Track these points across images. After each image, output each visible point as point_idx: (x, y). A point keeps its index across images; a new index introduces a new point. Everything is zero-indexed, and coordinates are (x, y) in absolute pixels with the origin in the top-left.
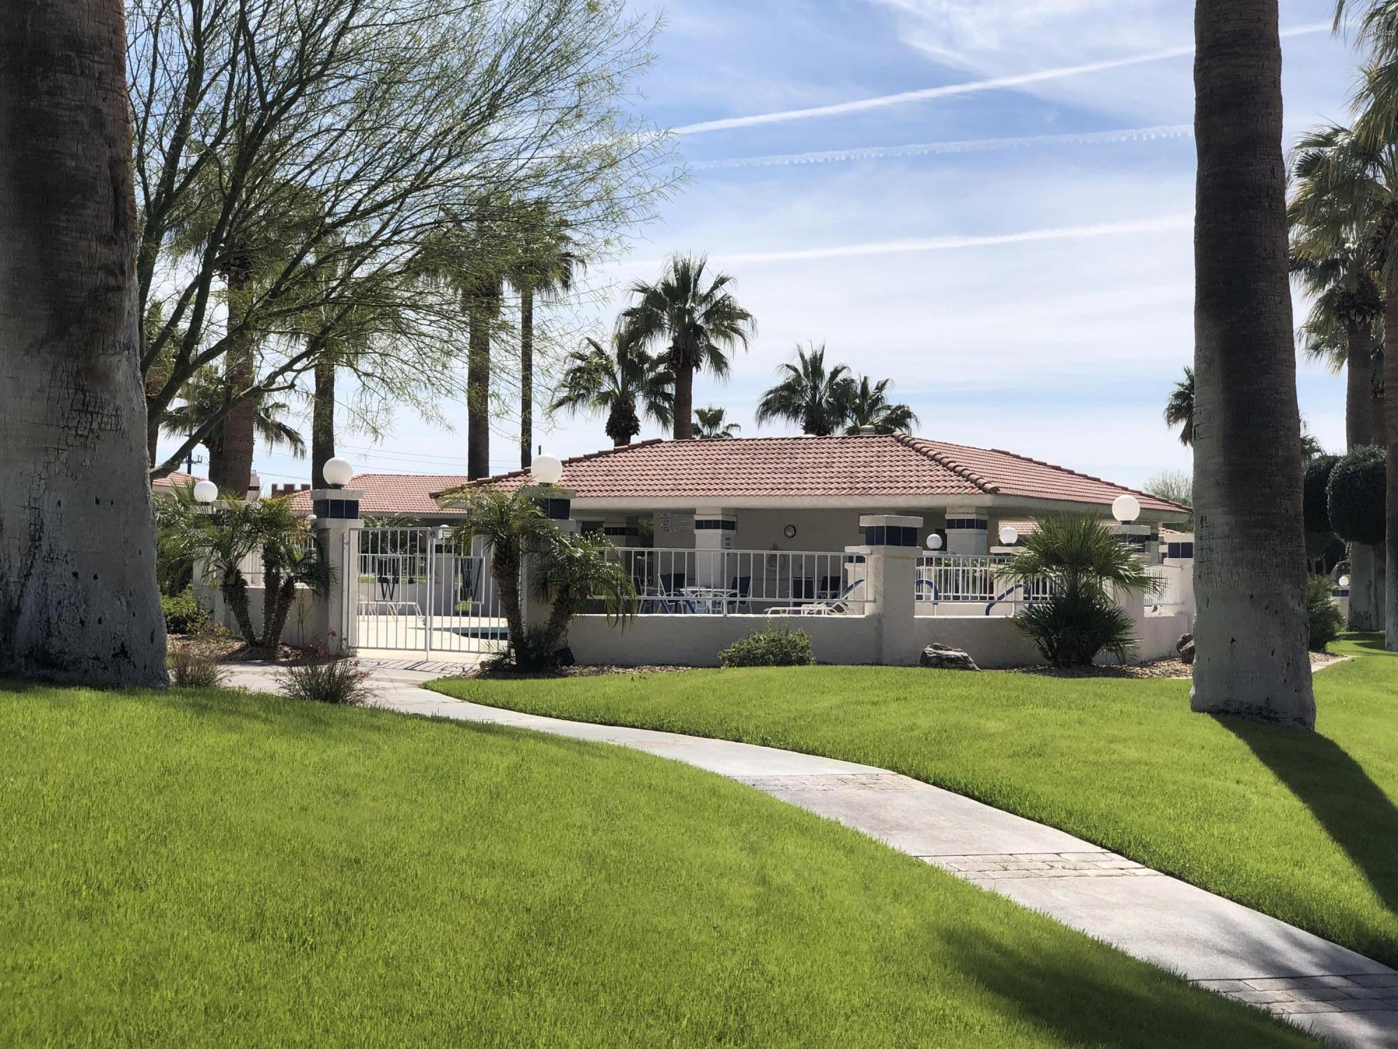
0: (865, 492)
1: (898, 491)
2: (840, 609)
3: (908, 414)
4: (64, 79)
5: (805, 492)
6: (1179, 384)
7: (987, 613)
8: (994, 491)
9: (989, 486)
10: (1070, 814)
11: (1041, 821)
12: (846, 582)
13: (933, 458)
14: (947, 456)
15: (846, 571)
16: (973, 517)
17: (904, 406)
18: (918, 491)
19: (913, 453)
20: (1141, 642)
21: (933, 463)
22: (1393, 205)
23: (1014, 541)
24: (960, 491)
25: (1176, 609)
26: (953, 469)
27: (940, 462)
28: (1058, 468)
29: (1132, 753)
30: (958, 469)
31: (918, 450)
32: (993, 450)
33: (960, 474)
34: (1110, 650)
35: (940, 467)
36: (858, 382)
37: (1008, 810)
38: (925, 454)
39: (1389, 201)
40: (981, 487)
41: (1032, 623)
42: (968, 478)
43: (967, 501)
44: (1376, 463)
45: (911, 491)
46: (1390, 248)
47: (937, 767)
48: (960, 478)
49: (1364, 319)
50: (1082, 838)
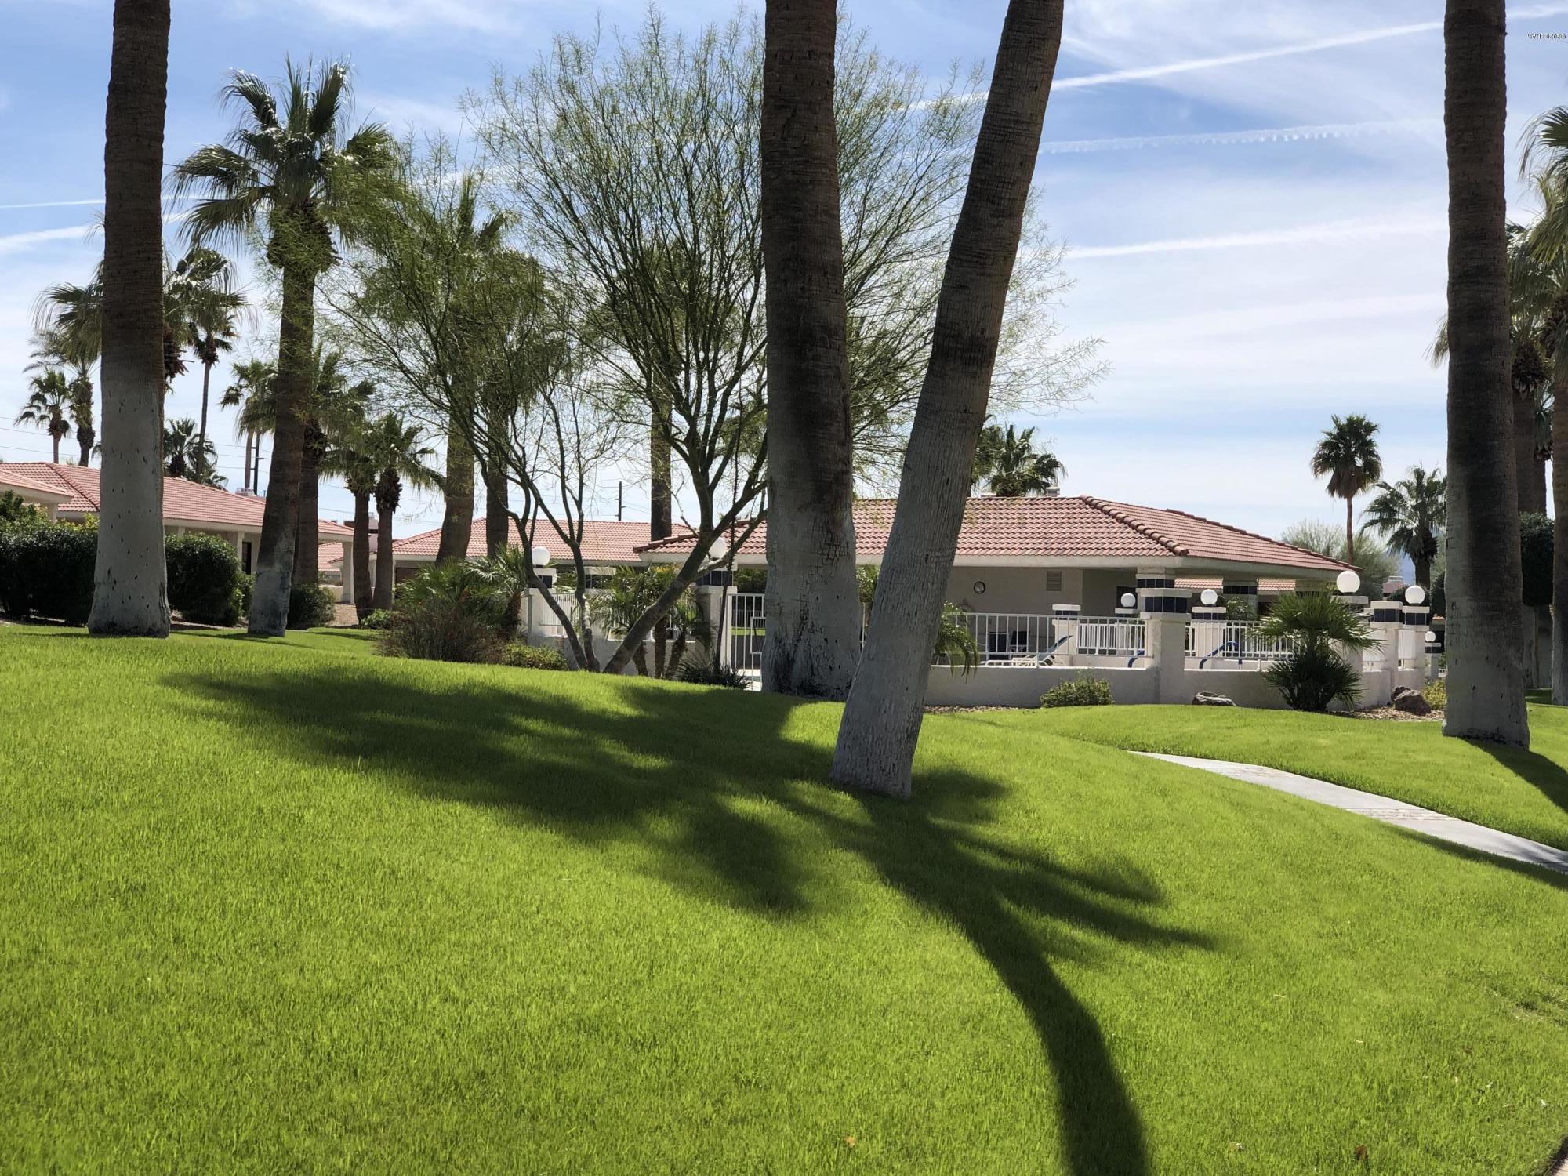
0: (1060, 552)
1: (1092, 552)
2: (1049, 663)
3: (1055, 464)
4: (821, 350)
5: (1002, 552)
6: (1327, 433)
7: (1201, 667)
8: (1185, 553)
9: (1180, 549)
10: (1397, 790)
11: (1378, 794)
12: (1052, 638)
13: (1122, 521)
14: (1133, 518)
15: (1053, 628)
16: (1163, 577)
17: (1049, 456)
18: (1112, 552)
19: (1102, 515)
20: (1364, 692)
21: (1122, 525)
22: (1563, 300)
23: (1214, 601)
24: (1151, 552)
25: (1381, 665)
26: (1142, 532)
27: (1129, 524)
28: (1230, 528)
29: (1421, 758)
30: (1147, 531)
31: (1107, 513)
32: (1168, 511)
33: (1150, 536)
34: (1341, 699)
35: (1130, 530)
36: (1004, 430)
37: (1355, 788)
38: (1114, 517)
39: (1558, 295)
40: (1171, 549)
41: (1280, 676)
42: (1158, 541)
43: (1159, 562)
44: (1541, 530)
45: (1105, 552)
46: (1559, 340)
47: (1299, 765)
48: (1151, 540)
49: (1528, 388)
50: (1407, 802)
